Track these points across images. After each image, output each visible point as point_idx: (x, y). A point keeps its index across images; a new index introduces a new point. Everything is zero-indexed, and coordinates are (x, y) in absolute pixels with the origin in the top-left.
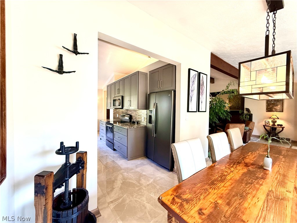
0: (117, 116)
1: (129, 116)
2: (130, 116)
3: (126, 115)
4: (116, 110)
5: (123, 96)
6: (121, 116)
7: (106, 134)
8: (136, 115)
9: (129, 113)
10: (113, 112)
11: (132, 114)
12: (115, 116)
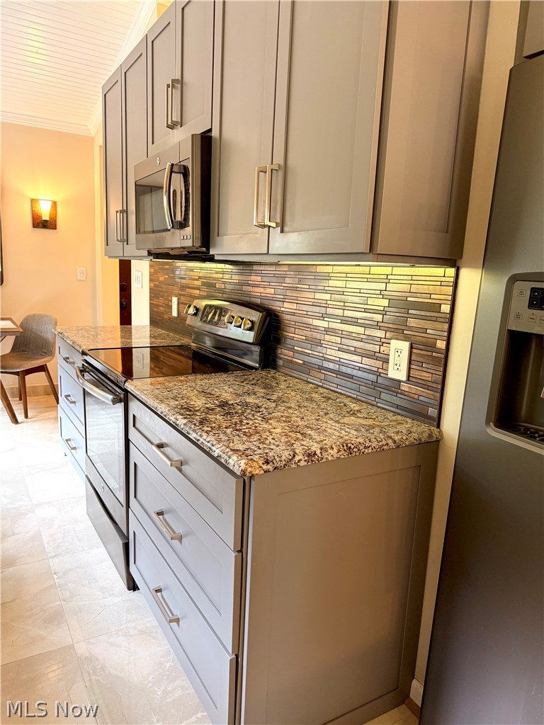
0: (175, 313)
1: (256, 316)
2: (263, 321)
3: (236, 310)
4: (167, 267)
5: (215, 133)
6: (197, 310)
7: (84, 437)
8: (323, 310)
9: (262, 290)
10: (151, 280)
11: (286, 305)
12: (158, 306)
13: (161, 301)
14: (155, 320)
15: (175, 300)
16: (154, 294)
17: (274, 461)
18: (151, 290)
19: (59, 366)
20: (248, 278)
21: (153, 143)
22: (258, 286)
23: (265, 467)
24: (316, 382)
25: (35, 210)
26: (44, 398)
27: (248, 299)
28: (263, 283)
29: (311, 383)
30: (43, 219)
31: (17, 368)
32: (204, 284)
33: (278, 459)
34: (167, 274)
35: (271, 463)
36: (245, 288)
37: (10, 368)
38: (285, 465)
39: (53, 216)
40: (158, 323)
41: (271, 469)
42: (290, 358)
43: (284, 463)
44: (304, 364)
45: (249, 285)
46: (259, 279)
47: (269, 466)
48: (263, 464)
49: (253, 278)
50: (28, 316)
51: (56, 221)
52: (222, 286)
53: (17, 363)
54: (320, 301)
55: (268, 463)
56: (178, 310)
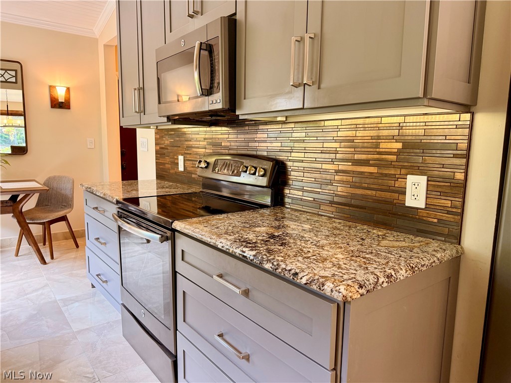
0: (181, 168)
1: (268, 165)
2: (273, 168)
4: (173, 133)
5: (240, 17)
6: (208, 163)
7: (119, 273)
8: (333, 156)
9: (269, 144)
10: (156, 144)
11: (293, 154)
12: (164, 164)
13: (168, 160)
14: (161, 175)
15: (181, 158)
16: (160, 154)
17: (365, 285)
18: (157, 152)
19: (86, 215)
20: (254, 136)
21: (171, 32)
22: (265, 142)
23: (361, 291)
24: (328, 215)
25: (53, 94)
26: (64, 243)
27: (255, 153)
28: (269, 139)
29: (322, 215)
30: (60, 101)
31: (43, 219)
32: (210, 144)
33: (367, 283)
34: (172, 138)
35: (364, 287)
36: (250, 144)
37: (37, 220)
38: (374, 287)
39: (67, 99)
40: (164, 177)
41: (365, 293)
42: (299, 197)
43: (373, 286)
44: (314, 200)
45: (256, 141)
46: (266, 136)
47: (363, 290)
48: (359, 288)
49: (258, 136)
50: (49, 178)
51: (69, 103)
52: (228, 144)
53: (43, 215)
54: (329, 149)
55: (362, 288)
56: (184, 166)
